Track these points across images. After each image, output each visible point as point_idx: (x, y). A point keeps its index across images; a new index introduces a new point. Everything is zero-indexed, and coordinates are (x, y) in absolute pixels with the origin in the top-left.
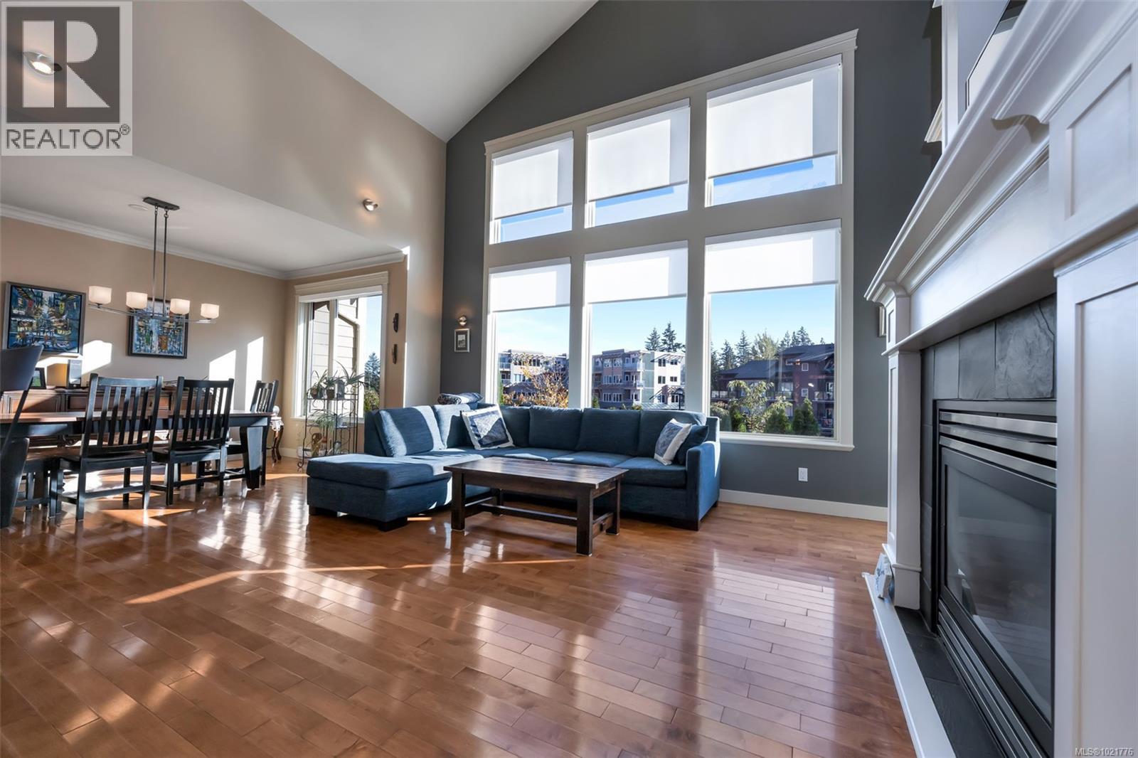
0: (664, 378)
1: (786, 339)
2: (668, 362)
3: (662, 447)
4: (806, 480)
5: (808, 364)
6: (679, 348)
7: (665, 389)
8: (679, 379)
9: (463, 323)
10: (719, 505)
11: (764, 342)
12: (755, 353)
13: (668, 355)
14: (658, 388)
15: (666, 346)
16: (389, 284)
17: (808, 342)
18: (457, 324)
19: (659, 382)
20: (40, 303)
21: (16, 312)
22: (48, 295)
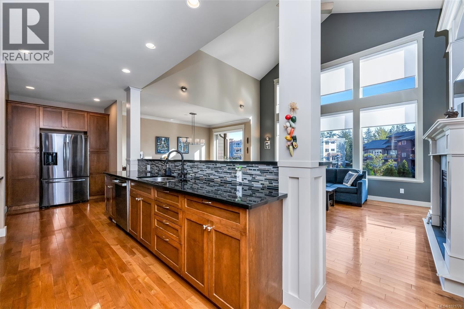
0: (328, 150)
1: (393, 128)
2: (330, 142)
3: (347, 181)
4: (403, 193)
5: (406, 141)
6: (335, 136)
7: (329, 154)
8: (335, 150)
9: (268, 140)
10: (367, 200)
11: (380, 131)
12: (375, 136)
13: (330, 139)
14: (325, 154)
15: (328, 135)
16: (245, 129)
17: (406, 129)
18: (266, 140)
19: (326, 151)
20: (162, 141)
21: (158, 144)
22: (163, 139)
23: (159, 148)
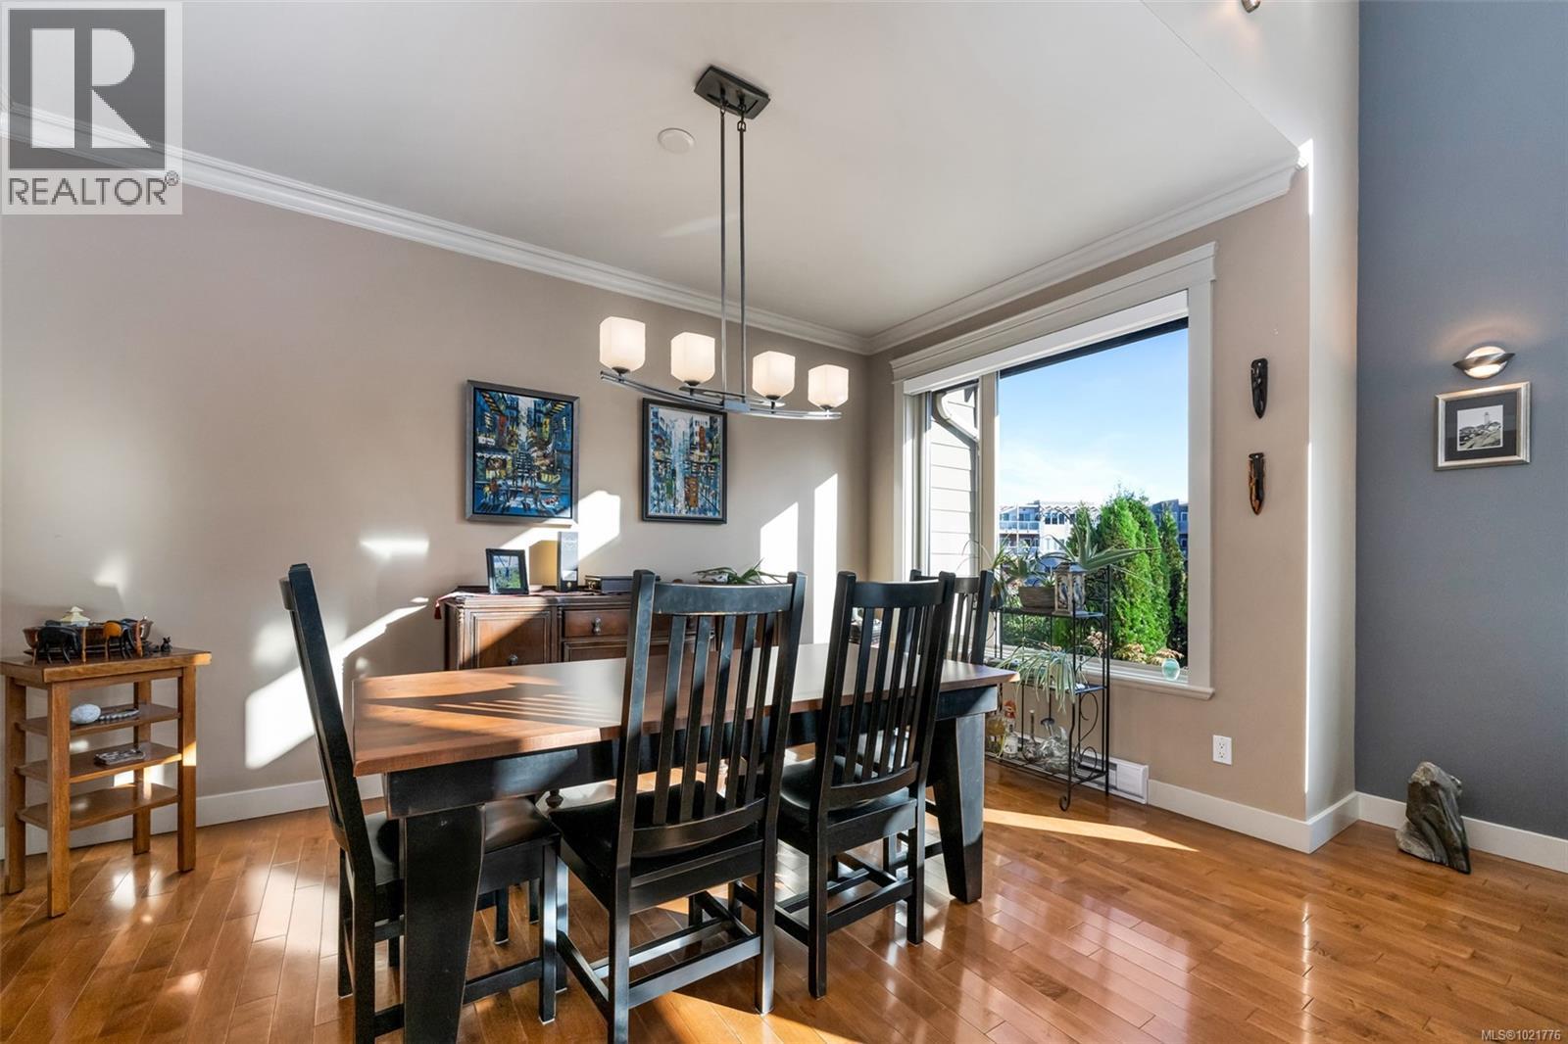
16: (1214, 282)
20: (516, 421)
21: (482, 440)
22: (526, 404)
23: (490, 474)
